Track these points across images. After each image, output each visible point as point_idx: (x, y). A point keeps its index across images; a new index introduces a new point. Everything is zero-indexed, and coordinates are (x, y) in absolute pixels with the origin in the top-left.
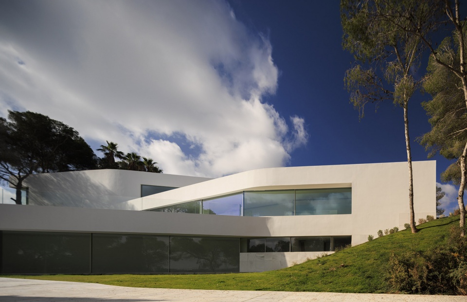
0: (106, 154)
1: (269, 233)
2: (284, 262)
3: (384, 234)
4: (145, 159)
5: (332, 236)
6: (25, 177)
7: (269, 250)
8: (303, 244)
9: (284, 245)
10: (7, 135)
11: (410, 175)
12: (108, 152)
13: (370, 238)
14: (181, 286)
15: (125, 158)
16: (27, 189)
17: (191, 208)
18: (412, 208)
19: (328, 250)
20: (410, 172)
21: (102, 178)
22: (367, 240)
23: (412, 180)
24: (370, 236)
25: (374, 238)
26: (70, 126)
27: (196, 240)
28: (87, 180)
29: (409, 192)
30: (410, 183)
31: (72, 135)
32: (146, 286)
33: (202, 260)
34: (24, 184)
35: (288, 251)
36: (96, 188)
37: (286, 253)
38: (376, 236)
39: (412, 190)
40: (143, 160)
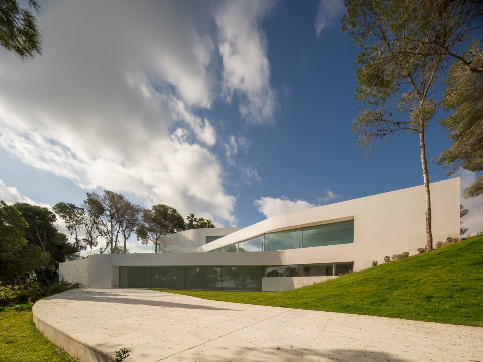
0: (190, 221)
1: (282, 263)
2: (292, 285)
3: (392, 260)
4: (207, 220)
5: (334, 263)
6: (159, 238)
7: (281, 275)
8: (308, 270)
9: (292, 271)
10: (152, 218)
11: (427, 199)
12: (190, 219)
13: (375, 264)
14: (232, 300)
15: (198, 222)
16: (159, 244)
17: (232, 248)
18: (430, 232)
19: (331, 275)
20: (426, 196)
21: (189, 234)
22: (371, 266)
23: (429, 203)
24: (374, 262)
25: (378, 264)
26: (175, 208)
27: (234, 269)
28: (182, 235)
29: (425, 217)
30: (427, 207)
31: (175, 213)
32: (214, 299)
33: (237, 281)
34: (158, 242)
35: (296, 275)
36: (184, 238)
37: (294, 278)
38: (381, 262)
39: (429, 214)
40: (206, 221)
